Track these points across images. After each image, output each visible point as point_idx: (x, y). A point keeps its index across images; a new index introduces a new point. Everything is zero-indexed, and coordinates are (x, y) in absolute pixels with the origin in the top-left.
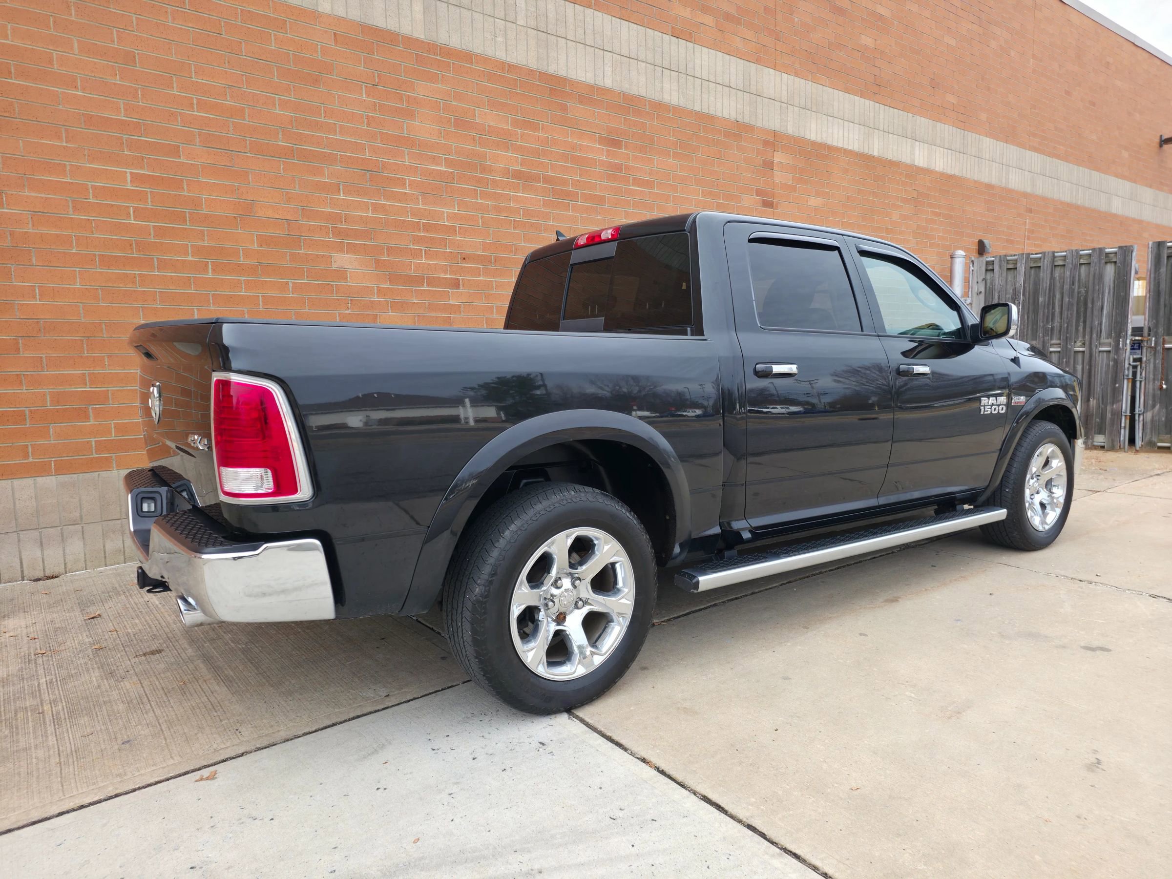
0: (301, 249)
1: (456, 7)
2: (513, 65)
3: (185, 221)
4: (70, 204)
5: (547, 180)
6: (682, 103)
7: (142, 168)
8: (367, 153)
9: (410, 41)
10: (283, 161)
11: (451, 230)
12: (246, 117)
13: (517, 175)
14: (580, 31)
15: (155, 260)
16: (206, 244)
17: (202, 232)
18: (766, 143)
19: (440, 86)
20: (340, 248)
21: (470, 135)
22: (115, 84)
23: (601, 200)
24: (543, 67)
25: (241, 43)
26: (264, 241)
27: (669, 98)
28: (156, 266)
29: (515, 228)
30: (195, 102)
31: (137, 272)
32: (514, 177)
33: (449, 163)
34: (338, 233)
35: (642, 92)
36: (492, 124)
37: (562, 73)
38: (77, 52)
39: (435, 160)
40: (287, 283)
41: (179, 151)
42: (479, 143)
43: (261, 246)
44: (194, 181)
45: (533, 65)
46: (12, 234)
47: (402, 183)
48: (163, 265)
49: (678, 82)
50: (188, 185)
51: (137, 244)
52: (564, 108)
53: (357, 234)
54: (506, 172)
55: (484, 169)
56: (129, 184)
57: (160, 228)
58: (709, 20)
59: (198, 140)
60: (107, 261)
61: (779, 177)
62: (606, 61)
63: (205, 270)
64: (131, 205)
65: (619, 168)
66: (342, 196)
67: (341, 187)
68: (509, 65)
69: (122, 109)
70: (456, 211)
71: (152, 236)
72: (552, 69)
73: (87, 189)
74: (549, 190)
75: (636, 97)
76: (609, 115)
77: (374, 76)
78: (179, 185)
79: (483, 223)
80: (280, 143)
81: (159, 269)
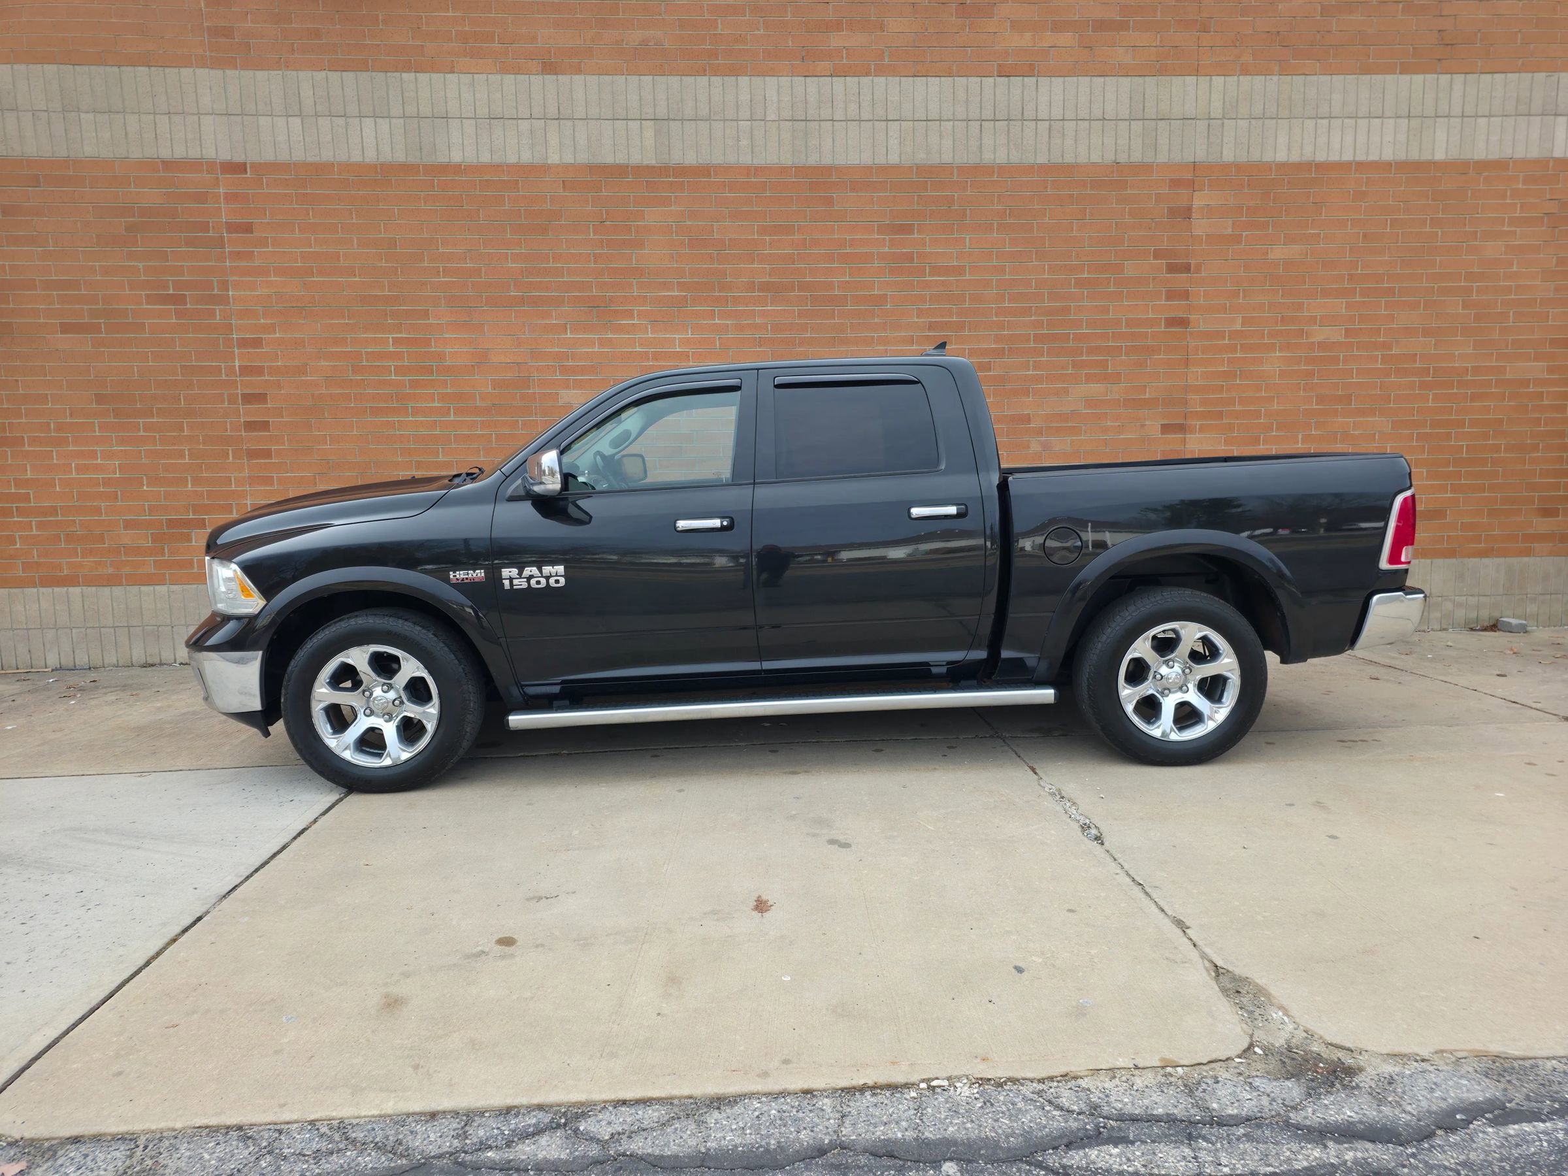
0: (529, 389)
1: (692, 122)
2: (761, 167)
3: (432, 373)
4: (350, 369)
5: (803, 287)
6: (1015, 158)
7: (401, 332)
8: (594, 290)
9: (640, 170)
10: (515, 310)
12: (483, 275)
13: (765, 287)
14: (853, 107)
15: (410, 408)
16: (449, 391)
17: (446, 381)
18: (1176, 183)
19: (673, 208)
20: (566, 385)
22: (381, 266)
23: (882, 299)
24: (801, 160)
25: (479, 210)
26: (496, 384)
27: (992, 157)
28: (410, 413)
29: (760, 346)
30: (441, 270)
31: (396, 419)
32: (760, 290)
33: (682, 286)
34: (564, 370)
35: (947, 158)
36: (734, 236)
37: (827, 161)
38: (356, 246)
39: (665, 286)
40: (517, 421)
41: (428, 314)
42: (718, 260)
43: (495, 389)
44: (440, 338)
45: (787, 160)
46: (313, 395)
47: (629, 314)
48: (416, 412)
50: (435, 342)
51: (396, 396)
52: (829, 201)
53: (583, 370)
54: (751, 287)
56: (391, 347)
57: (414, 380)
58: (1066, 39)
59: (443, 302)
60: (376, 411)
61: (1201, 226)
62: (890, 133)
63: (448, 413)
64: (393, 364)
65: (909, 257)
66: (569, 335)
67: (568, 326)
68: (756, 168)
69: (387, 286)
70: (689, 336)
71: (408, 387)
73: (362, 355)
74: (807, 298)
75: (936, 167)
76: (895, 196)
77: (602, 213)
78: (427, 343)
79: (720, 345)
80: (512, 294)
81: (413, 415)
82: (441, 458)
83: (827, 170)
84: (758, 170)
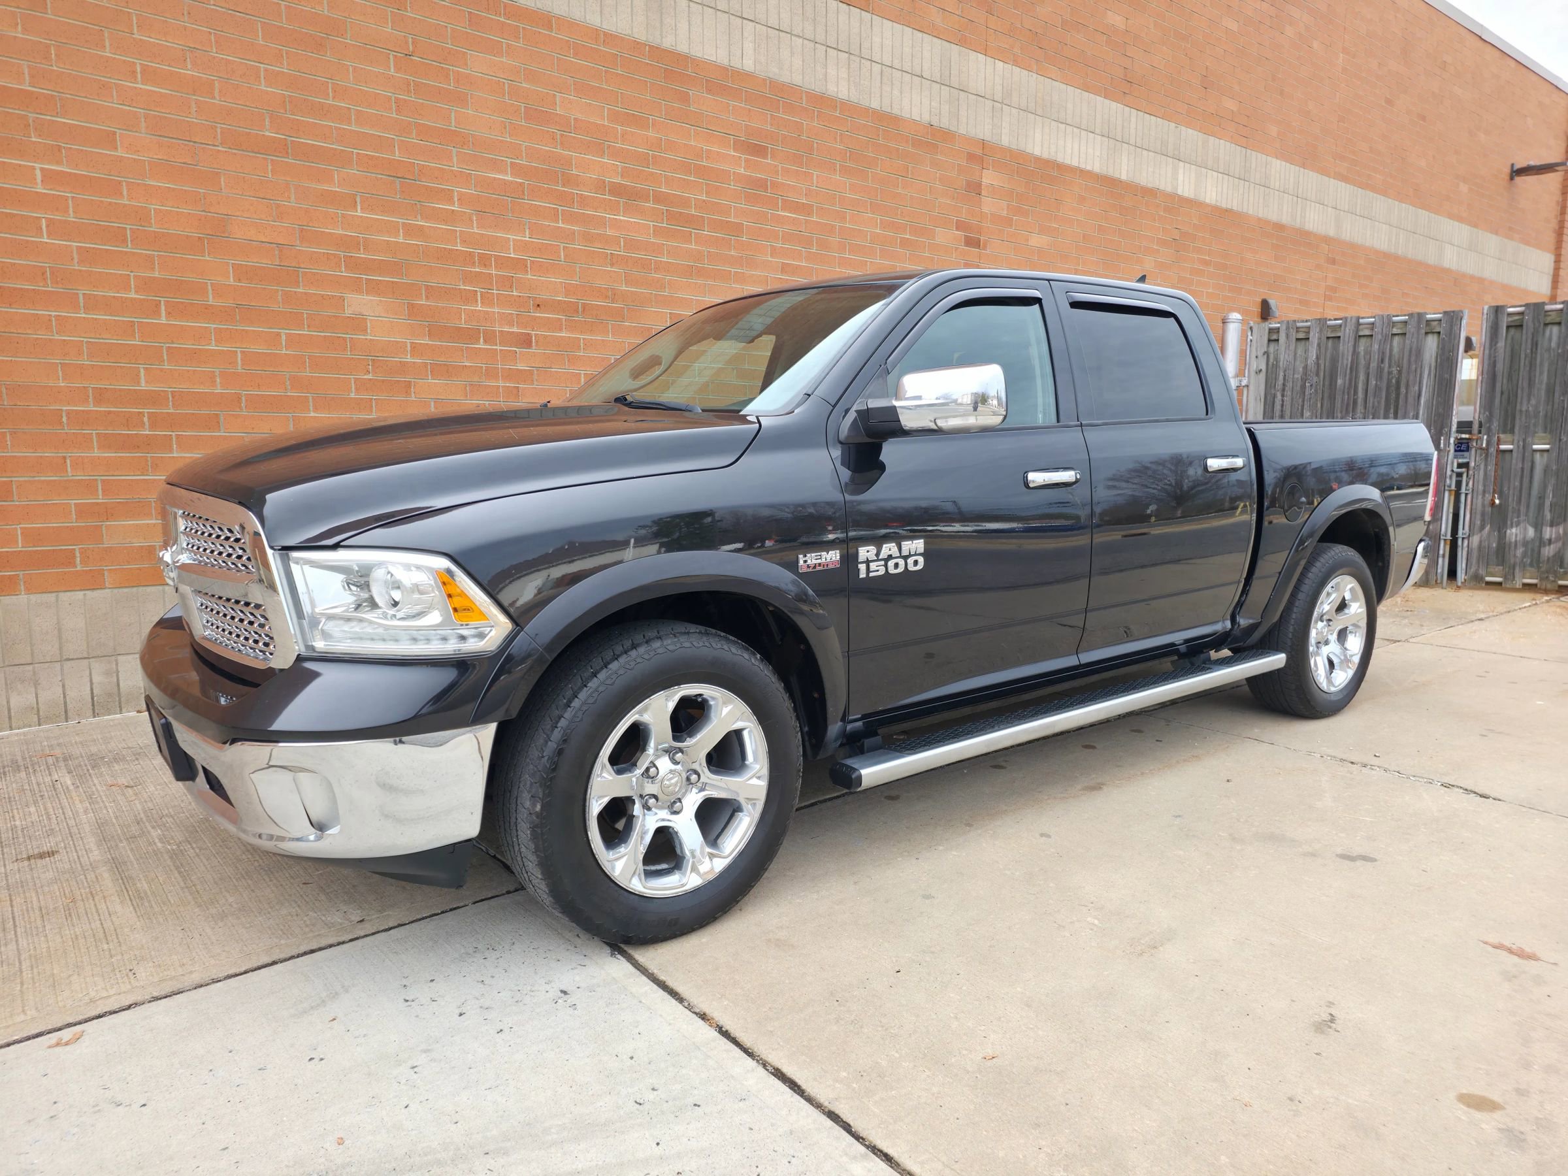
0: (299, 287)
2: (612, 35)
3: (124, 241)
5: (659, 198)
6: (854, 98)
7: (59, 163)
8: (397, 153)
10: (272, 160)
11: (520, 265)
12: (216, 95)
13: (616, 190)
15: (81, 297)
16: (156, 275)
17: (151, 257)
18: (971, 157)
19: (504, 60)
20: (356, 286)
21: (548, 131)
22: (15, 37)
23: (737, 229)
24: (654, 39)
26: (242, 272)
27: (836, 90)
28: (82, 305)
29: (612, 265)
30: (139, 70)
31: (53, 314)
32: (611, 192)
33: (516, 169)
34: (353, 264)
35: (797, 80)
36: (579, 116)
37: (683, 48)
39: (496, 165)
40: (279, 334)
41: (115, 140)
42: (561, 143)
43: (240, 281)
44: (138, 184)
45: (640, 35)
47: (448, 196)
48: (92, 304)
49: (849, 68)
50: (128, 190)
51: (52, 273)
52: (685, 98)
53: (381, 267)
54: (600, 186)
55: (568, 180)
56: (40, 186)
57: (87, 250)
59: (143, 124)
61: (989, 205)
62: (745, 34)
63: (156, 313)
64: (43, 217)
65: (762, 184)
66: (359, 213)
67: (358, 200)
68: (605, 34)
69: (27, 76)
70: (527, 239)
71: (76, 260)
72: (668, 43)
74: (663, 213)
75: (788, 86)
76: (750, 110)
77: (407, 42)
78: (115, 189)
79: (566, 256)
80: (267, 133)
81: (87, 309)
82: (143, 386)
83: (683, 59)
84: (610, 38)
